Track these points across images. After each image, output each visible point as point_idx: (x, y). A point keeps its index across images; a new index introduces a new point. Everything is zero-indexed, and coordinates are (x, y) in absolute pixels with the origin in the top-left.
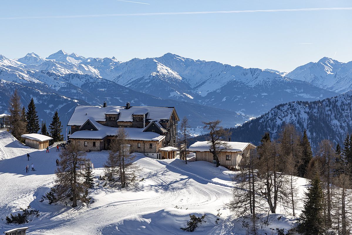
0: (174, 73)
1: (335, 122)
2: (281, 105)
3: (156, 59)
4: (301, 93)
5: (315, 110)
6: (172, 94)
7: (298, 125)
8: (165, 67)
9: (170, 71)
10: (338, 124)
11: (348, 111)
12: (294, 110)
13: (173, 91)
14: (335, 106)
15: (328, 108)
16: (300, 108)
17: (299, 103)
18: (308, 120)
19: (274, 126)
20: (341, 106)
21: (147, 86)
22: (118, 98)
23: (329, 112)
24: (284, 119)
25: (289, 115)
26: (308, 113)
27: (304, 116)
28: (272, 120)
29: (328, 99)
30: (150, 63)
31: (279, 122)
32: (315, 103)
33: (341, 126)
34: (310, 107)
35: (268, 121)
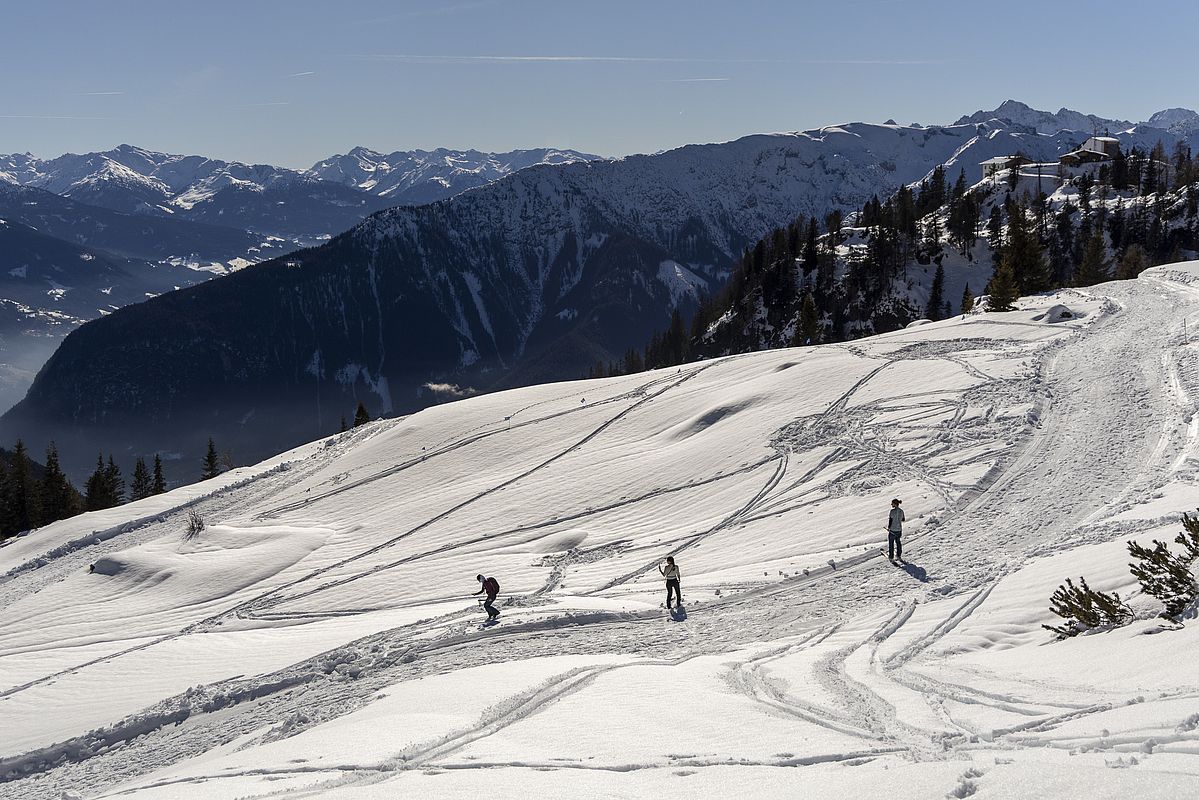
0: (136, 176)
1: (453, 233)
2: (378, 213)
3: (105, 154)
4: (334, 199)
5: (425, 218)
6: (139, 208)
7: (405, 239)
8: (121, 167)
9: (130, 172)
10: (458, 235)
11: (468, 217)
12: (398, 218)
13: (140, 202)
14: (450, 212)
15: (440, 214)
16: (405, 215)
17: (403, 209)
18: (418, 232)
19: (374, 241)
20: (458, 210)
21: (96, 197)
22: (58, 216)
23: (444, 220)
24: (385, 232)
25: (392, 227)
26: (417, 222)
27: (412, 226)
28: (369, 233)
29: (438, 202)
30: (96, 161)
31: (379, 236)
32: (423, 207)
33: (461, 238)
34: (418, 214)
35: (364, 235)
